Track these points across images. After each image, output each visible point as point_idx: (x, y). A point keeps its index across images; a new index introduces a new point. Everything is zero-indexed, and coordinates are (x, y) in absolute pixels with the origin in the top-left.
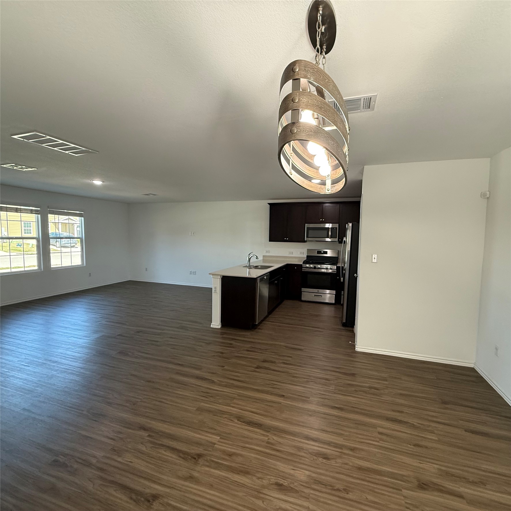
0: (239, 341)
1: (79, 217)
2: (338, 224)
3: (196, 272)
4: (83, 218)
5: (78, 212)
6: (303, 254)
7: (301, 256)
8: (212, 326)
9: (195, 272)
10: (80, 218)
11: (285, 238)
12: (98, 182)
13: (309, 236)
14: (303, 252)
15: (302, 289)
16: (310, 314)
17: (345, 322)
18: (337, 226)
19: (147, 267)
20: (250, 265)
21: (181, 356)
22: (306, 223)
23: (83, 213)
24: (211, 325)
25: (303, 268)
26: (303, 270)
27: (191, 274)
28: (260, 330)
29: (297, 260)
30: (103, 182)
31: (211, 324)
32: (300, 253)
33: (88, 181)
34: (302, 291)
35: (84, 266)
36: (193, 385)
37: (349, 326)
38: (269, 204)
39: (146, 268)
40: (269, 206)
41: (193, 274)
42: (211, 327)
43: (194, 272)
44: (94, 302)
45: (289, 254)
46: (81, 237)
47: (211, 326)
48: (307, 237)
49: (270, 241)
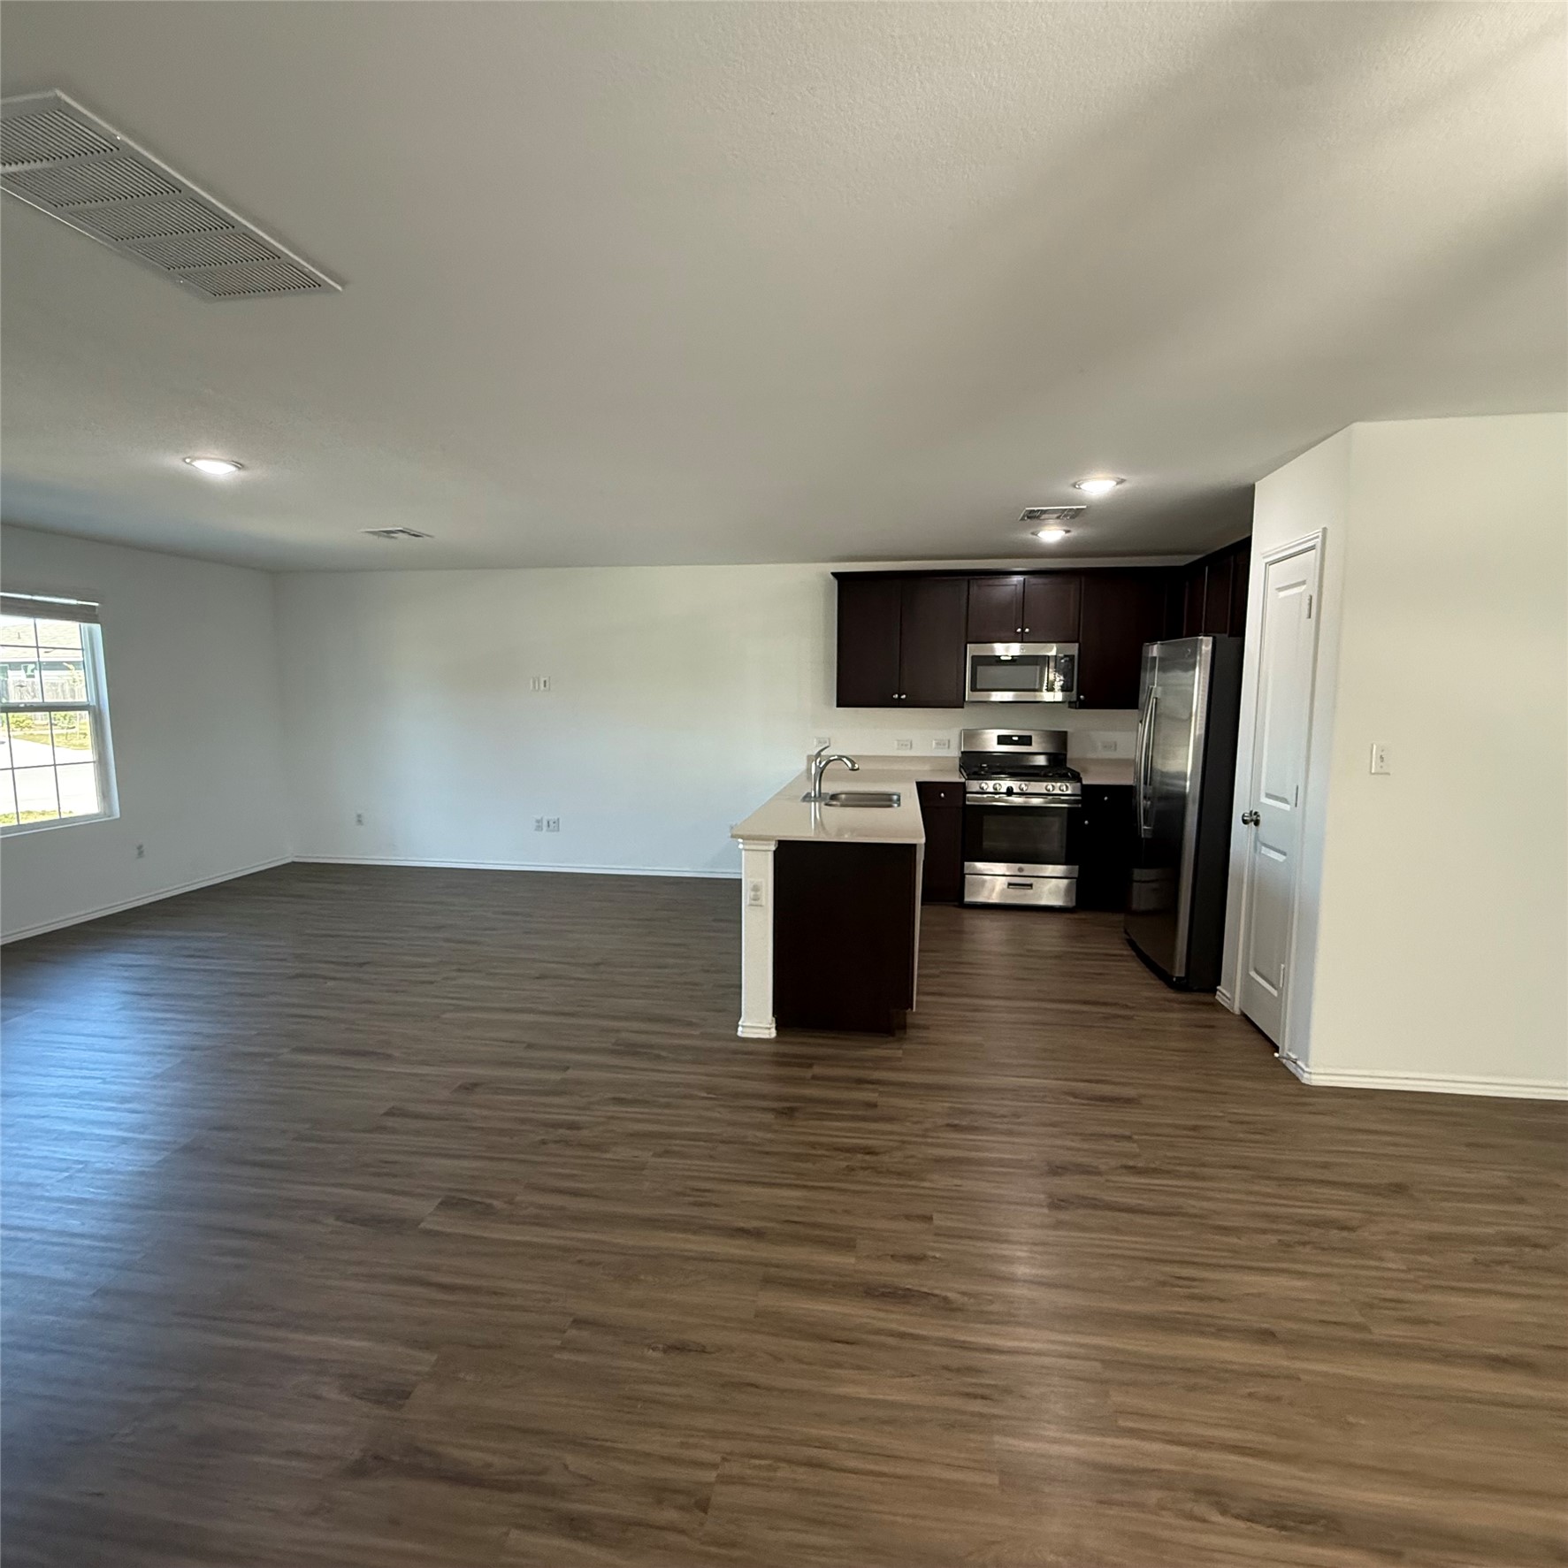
0: (891, 1089)
1: (80, 621)
2: (1077, 644)
3: (561, 821)
4: (97, 628)
5: (73, 602)
6: (949, 747)
7: (940, 755)
8: (741, 1032)
9: (557, 822)
10: (85, 626)
11: (894, 694)
12: (215, 468)
13: (978, 687)
14: (949, 741)
15: (966, 863)
16: (1029, 951)
17: (1183, 975)
18: (1073, 649)
19: (359, 812)
20: (822, 791)
21: (725, 1187)
22: (970, 643)
23: (96, 604)
24: (740, 1029)
25: (968, 795)
26: (967, 803)
27: (539, 828)
28: (924, 1034)
29: (927, 767)
30: (240, 466)
31: (738, 1026)
32: (937, 744)
33: (174, 462)
34: (966, 871)
35: (116, 819)
36: (882, 1339)
37: (1195, 988)
38: (834, 574)
39: (359, 816)
40: (836, 582)
41: (547, 831)
42: (739, 1034)
43: (551, 823)
44: (191, 963)
45: (898, 749)
46: (93, 703)
47: (737, 1031)
48: (974, 689)
49: (839, 705)
